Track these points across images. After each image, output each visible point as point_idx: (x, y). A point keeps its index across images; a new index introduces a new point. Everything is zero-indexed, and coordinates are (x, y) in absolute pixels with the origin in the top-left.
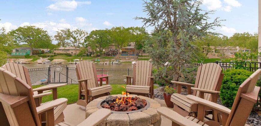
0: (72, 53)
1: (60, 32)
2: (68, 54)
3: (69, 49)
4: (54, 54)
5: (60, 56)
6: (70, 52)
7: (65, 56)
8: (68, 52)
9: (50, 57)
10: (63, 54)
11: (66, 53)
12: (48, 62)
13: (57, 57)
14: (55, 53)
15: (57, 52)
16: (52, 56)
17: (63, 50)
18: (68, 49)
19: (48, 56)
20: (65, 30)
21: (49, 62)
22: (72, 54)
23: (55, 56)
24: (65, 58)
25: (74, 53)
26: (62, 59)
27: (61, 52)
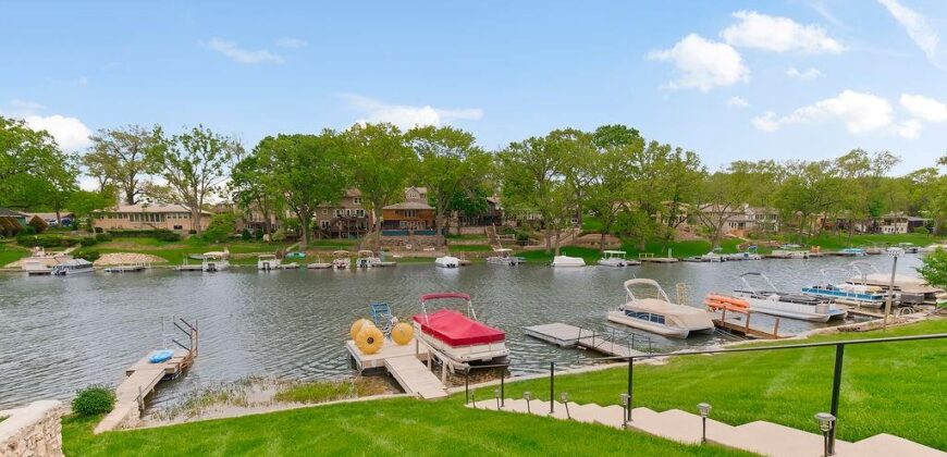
0: (176, 227)
1: (109, 139)
2: (163, 231)
3: (163, 214)
4: (94, 235)
5: (129, 242)
6: (169, 225)
7: (151, 240)
8: (160, 226)
9: (79, 246)
10: (138, 232)
11: (149, 228)
12: (77, 267)
13: (116, 244)
14: (99, 230)
15: (106, 224)
16: (87, 243)
17: (134, 216)
18: (157, 214)
19: (71, 243)
20: (133, 134)
21: (85, 266)
22: (177, 231)
23: (102, 239)
24: (149, 248)
25: (187, 225)
26: (139, 252)
27: (127, 225)
